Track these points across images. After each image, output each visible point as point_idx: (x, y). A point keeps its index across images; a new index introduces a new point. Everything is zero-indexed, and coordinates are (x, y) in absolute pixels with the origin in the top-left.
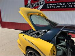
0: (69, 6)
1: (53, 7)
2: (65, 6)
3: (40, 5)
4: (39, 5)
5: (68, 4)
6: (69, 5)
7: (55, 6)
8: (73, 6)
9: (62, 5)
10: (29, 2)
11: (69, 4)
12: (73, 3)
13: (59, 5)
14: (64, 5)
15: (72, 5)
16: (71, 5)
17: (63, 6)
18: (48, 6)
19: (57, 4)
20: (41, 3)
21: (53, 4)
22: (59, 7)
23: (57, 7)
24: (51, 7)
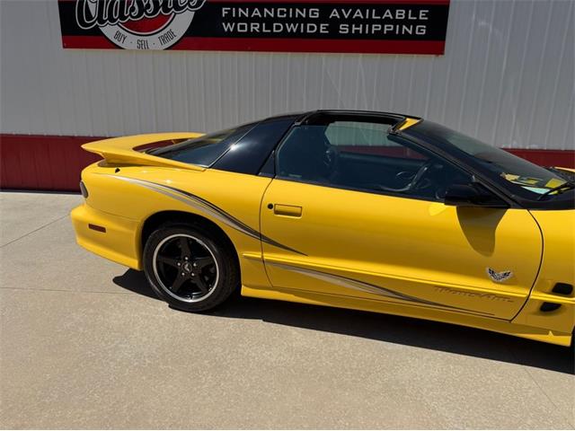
0: (344, 29)
1: (255, 27)
2: (323, 28)
4: (166, 10)
5: (335, 13)
6: (343, 20)
7: (269, 22)
8: (361, 29)
9: (307, 20)
11: (341, 14)
12: (358, 14)
13: (288, 20)
14: (317, 21)
15: (358, 22)
16: (350, 21)
17: (312, 28)
18: (229, 19)
19: (280, 13)
21: (256, 13)
22: (289, 31)
23: (277, 28)
24: (243, 28)
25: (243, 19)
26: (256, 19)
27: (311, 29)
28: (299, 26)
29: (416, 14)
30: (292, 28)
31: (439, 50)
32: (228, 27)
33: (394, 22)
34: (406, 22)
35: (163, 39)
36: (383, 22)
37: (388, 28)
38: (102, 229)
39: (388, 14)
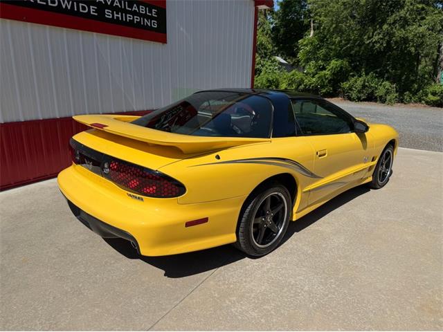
0: (109, 14)
2: (92, 10)
6: (107, 6)
8: (120, 16)
12: (117, 3)
14: (87, 3)
15: (117, 10)
16: (112, 8)
22: (64, 7)
23: (52, 2)
27: (83, 8)
28: (73, 5)
29: (150, 11)
30: (66, 4)
31: (163, 40)
33: (140, 15)
34: (146, 16)
36: (134, 13)
37: (137, 19)
38: (205, 220)
39: (135, 8)
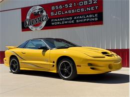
1: (58, 23)
2: (73, 22)
3: (43, 21)
4: (41, 21)
5: (75, 18)
6: (77, 19)
7: (61, 21)
8: (81, 21)
9: (69, 20)
10: (28, 17)
12: (81, 17)
13: (65, 21)
14: (71, 20)
16: (79, 19)
18: (53, 22)
19: (64, 19)
20: (44, 18)
21: (59, 20)
23: (63, 23)
24: (56, 23)
25: (56, 21)
26: (59, 21)
27: (70, 22)
28: (68, 22)
29: (94, 15)
30: (66, 22)
32: (53, 24)
33: (89, 18)
34: (92, 18)
35: (40, 28)
36: (86, 18)
39: (88, 16)
